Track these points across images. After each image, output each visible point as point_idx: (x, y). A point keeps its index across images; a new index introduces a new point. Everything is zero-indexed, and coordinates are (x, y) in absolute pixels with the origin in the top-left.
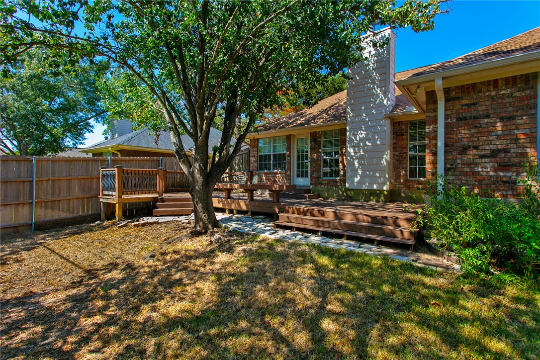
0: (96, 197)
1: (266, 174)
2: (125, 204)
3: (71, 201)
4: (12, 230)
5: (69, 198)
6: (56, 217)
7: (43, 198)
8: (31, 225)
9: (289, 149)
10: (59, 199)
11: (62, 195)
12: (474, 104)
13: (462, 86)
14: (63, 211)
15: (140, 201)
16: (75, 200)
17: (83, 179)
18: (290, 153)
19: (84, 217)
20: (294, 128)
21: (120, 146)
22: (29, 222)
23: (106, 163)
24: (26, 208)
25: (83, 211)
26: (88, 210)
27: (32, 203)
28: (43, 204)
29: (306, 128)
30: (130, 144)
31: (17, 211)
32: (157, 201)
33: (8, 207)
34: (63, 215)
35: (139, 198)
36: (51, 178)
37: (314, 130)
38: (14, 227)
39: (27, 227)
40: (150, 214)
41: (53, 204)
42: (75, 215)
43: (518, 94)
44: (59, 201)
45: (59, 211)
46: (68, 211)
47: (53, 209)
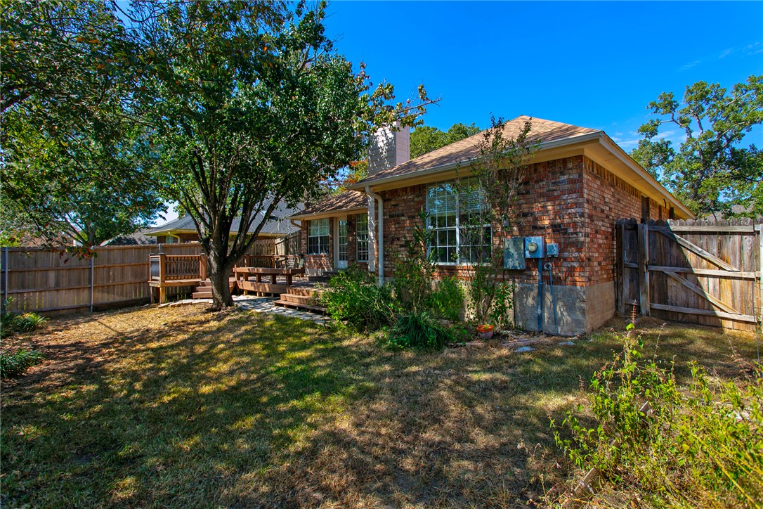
0: (146, 282)
1: (314, 257)
2: (168, 288)
3: (125, 286)
4: (75, 310)
5: (123, 283)
6: (111, 300)
7: (100, 283)
8: (90, 307)
9: (332, 232)
10: (114, 284)
11: (117, 281)
12: (397, 205)
13: (391, 191)
14: (117, 295)
15: (183, 285)
16: (128, 285)
17: (135, 265)
18: (333, 235)
19: (136, 300)
20: (332, 212)
21: (178, 230)
22: (88, 304)
23: (156, 249)
24: (86, 292)
25: (136, 295)
26: (140, 295)
27: (90, 288)
28: (100, 289)
29: (344, 211)
30: (189, 228)
31: (78, 295)
32: (199, 285)
33: (71, 291)
34: (118, 298)
35: (181, 283)
36: (107, 265)
37: (350, 213)
38: (76, 308)
39: (87, 309)
40: (190, 297)
41: (108, 289)
42: (128, 299)
43: (416, 199)
44: (114, 285)
45: (114, 294)
46: (122, 294)
47: (108, 293)
